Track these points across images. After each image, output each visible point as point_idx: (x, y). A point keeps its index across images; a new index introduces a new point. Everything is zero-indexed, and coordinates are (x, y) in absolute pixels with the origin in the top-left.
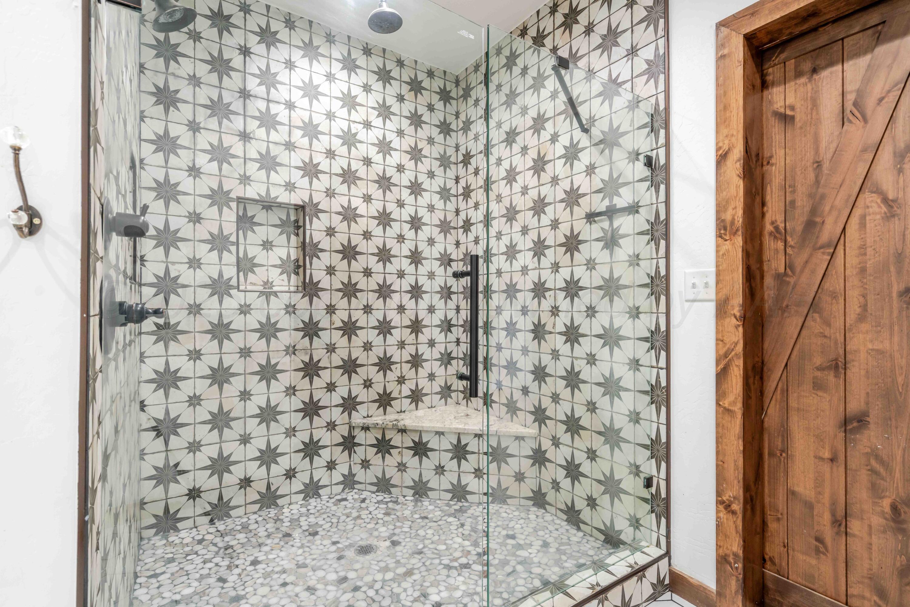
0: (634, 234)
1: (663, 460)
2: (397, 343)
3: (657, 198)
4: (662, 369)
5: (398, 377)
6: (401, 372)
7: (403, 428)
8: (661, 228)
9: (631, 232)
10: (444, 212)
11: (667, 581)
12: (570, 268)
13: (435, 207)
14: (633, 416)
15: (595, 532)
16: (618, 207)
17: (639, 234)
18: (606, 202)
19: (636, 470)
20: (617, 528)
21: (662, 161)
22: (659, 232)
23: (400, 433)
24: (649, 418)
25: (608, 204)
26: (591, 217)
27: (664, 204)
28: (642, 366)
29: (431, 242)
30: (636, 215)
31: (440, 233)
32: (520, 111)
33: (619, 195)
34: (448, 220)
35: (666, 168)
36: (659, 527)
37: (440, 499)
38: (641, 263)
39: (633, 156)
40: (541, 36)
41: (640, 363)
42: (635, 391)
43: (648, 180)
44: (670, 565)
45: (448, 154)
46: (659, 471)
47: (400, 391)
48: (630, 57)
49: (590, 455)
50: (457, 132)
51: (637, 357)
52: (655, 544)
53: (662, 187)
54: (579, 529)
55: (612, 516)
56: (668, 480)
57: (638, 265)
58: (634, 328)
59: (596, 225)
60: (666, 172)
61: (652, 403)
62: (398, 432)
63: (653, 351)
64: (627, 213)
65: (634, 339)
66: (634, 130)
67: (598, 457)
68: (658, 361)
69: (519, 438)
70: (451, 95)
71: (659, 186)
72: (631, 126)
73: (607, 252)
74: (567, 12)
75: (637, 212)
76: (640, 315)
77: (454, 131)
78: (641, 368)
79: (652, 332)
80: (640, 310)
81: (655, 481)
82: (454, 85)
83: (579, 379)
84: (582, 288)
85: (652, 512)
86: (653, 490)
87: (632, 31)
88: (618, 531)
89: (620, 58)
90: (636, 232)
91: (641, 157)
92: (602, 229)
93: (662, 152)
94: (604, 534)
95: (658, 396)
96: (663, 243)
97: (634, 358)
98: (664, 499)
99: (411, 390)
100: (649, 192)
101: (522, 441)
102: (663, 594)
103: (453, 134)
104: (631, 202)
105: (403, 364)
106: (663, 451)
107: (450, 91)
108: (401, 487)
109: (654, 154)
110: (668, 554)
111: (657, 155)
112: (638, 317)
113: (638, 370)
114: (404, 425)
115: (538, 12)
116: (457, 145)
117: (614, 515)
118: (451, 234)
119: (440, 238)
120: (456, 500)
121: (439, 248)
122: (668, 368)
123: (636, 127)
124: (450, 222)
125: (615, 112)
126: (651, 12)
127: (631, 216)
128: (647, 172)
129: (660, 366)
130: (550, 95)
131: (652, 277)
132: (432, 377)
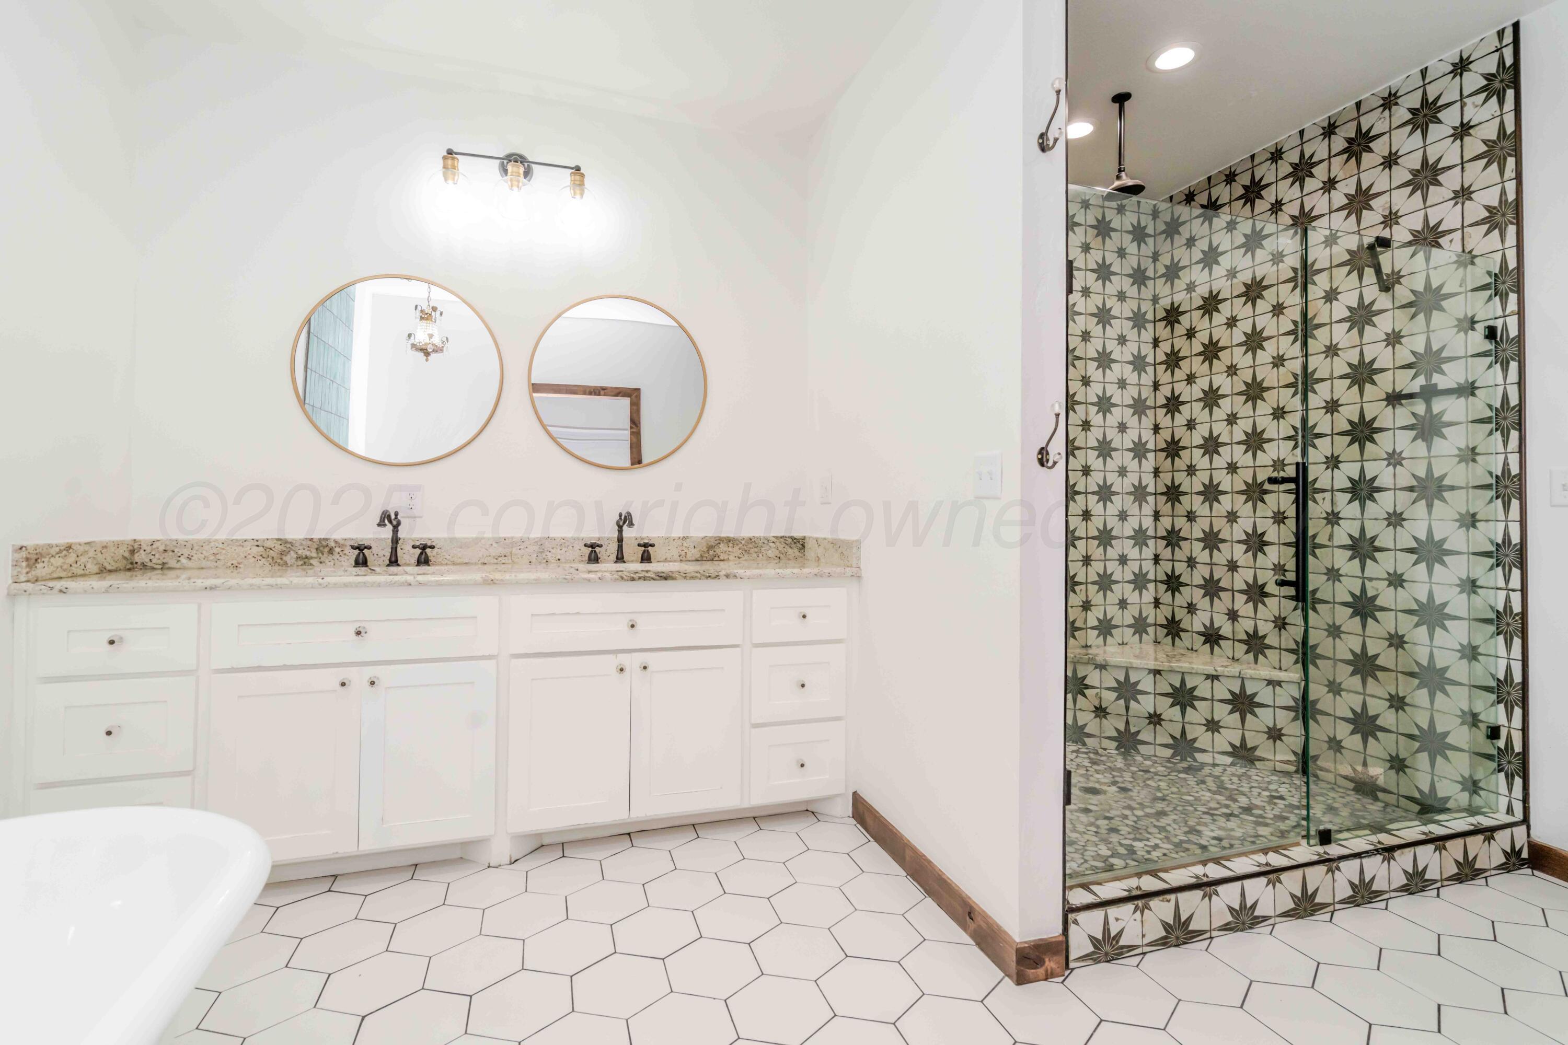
0: (1468, 422)
1: (1517, 705)
2: (1082, 559)
3: (1505, 378)
4: (1513, 590)
5: (1083, 602)
6: (1087, 596)
7: (1104, 663)
8: (1512, 417)
9: (1463, 419)
10: (1137, 388)
11: (1525, 855)
12: (1360, 464)
13: (1127, 382)
14: (1467, 652)
15: (1403, 802)
16: (1440, 387)
17: (1474, 422)
18: (1421, 381)
19: (1474, 720)
20: (1440, 794)
21: (1513, 332)
22: (1508, 421)
23: (1098, 670)
24: (1493, 654)
25: (1424, 383)
26: (1395, 399)
27: (1516, 387)
28: (1481, 587)
29: (1122, 427)
30: (1471, 398)
31: (1133, 415)
32: (1271, 257)
33: (1442, 372)
34: (1143, 398)
35: (1519, 341)
36: (1510, 790)
37: (1155, 756)
38: (1478, 458)
39: (1466, 325)
40: (1307, 163)
41: (1478, 583)
42: (1469, 619)
43: (1491, 355)
44: (1529, 835)
45: (1143, 311)
46: (1510, 719)
47: (1086, 620)
48: (1460, 200)
49: (1395, 704)
50: (1154, 279)
51: (1472, 576)
52: (1505, 811)
53: (1514, 365)
54: (1376, 799)
55: (1433, 780)
56: (1525, 730)
57: (1474, 460)
58: (1468, 540)
59: (1403, 409)
60: (1519, 347)
61: (1498, 634)
62: (1096, 668)
63: (1500, 568)
64: (1456, 396)
65: (1469, 553)
66: (1466, 292)
67: (1408, 705)
68: (1507, 581)
69: (1273, 683)
70: (1146, 231)
71: (1508, 363)
72: (1461, 286)
73: (1421, 445)
74: (1353, 135)
75: (1473, 394)
76: (1478, 524)
77: (1150, 278)
78: (1479, 591)
79: (1497, 544)
80: (1478, 517)
81: (1504, 733)
82: (1151, 217)
83: (1375, 606)
84: (1379, 490)
85: (1500, 771)
86: (1501, 743)
87: (1463, 168)
88: (1442, 799)
89: (1442, 200)
90: (1470, 419)
91: (1480, 328)
92: (1413, 414)
93: (1512, 323)
94: (1418, 804)
95: (1508, 624)
96: (1514, 435)
97: (1468, 577)
98: (1518, 754)
99: (1099, 619)
100: (1492, 369)
101: (1277, 688)
102: (1519, 869)
103: (1150, 283)
104: (1462, 381)
105: (1090, 586)
106: (1516, 694)
107: (1145, 227)
108: (1100, 737)
109: (1499, 324)
110: (1526, 820)
111: (1505, 325)
112: (1474, 526)
113: (1475, 592)
114: (1105, 660)
115: (1302, 133)
116: (1154, 296)
117: (1436, 779)
118: (1146, 416)
119: (1132, 422)
120: (1179, 758)
121: (1131, 436)
122: (1524, 590)
123: (1469, 288)
124: (1146, 399)
125: (1435, 268)
126: (1493, 147)
127: (1463, 399)
128: (1488, 346)
129: (1511, 586)
130: (1324, 239)
131: (1497, 476)
132: (1123, 604)
